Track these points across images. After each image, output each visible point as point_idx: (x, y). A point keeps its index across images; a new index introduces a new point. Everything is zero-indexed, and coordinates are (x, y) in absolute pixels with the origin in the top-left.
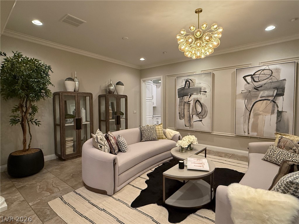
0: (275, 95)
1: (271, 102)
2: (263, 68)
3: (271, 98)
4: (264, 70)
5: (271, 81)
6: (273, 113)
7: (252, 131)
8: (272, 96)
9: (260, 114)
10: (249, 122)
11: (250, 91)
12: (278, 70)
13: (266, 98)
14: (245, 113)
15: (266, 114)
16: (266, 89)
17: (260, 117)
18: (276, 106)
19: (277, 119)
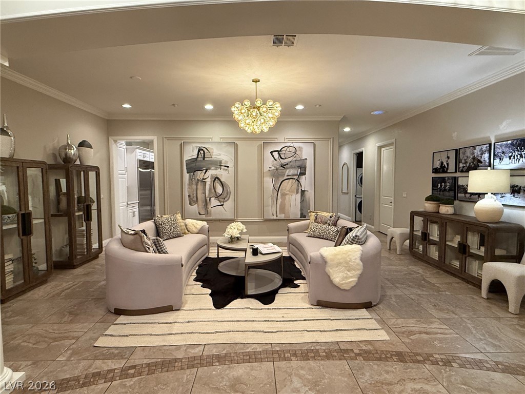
0: (298, 174)
1: (296, 181)
2: (288, 144)
3: (296, 177)
4: (289, 147)
5: (295, 159)
6: (297, 192)
7: (280, 214)
8: (296, 175)
9: (287, 194)
10: (277, 203)
11: (277, 169)
12: (301, 148)
13: (292, 177)
14: (273, 193)
15: (291, 194)
16: (292, 168)
17: (287, 197)
18: (300, 185)
19: (301, 198)
